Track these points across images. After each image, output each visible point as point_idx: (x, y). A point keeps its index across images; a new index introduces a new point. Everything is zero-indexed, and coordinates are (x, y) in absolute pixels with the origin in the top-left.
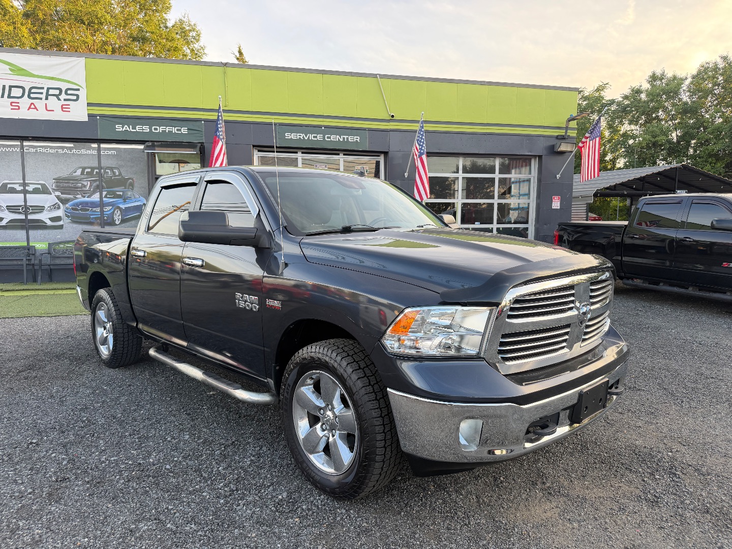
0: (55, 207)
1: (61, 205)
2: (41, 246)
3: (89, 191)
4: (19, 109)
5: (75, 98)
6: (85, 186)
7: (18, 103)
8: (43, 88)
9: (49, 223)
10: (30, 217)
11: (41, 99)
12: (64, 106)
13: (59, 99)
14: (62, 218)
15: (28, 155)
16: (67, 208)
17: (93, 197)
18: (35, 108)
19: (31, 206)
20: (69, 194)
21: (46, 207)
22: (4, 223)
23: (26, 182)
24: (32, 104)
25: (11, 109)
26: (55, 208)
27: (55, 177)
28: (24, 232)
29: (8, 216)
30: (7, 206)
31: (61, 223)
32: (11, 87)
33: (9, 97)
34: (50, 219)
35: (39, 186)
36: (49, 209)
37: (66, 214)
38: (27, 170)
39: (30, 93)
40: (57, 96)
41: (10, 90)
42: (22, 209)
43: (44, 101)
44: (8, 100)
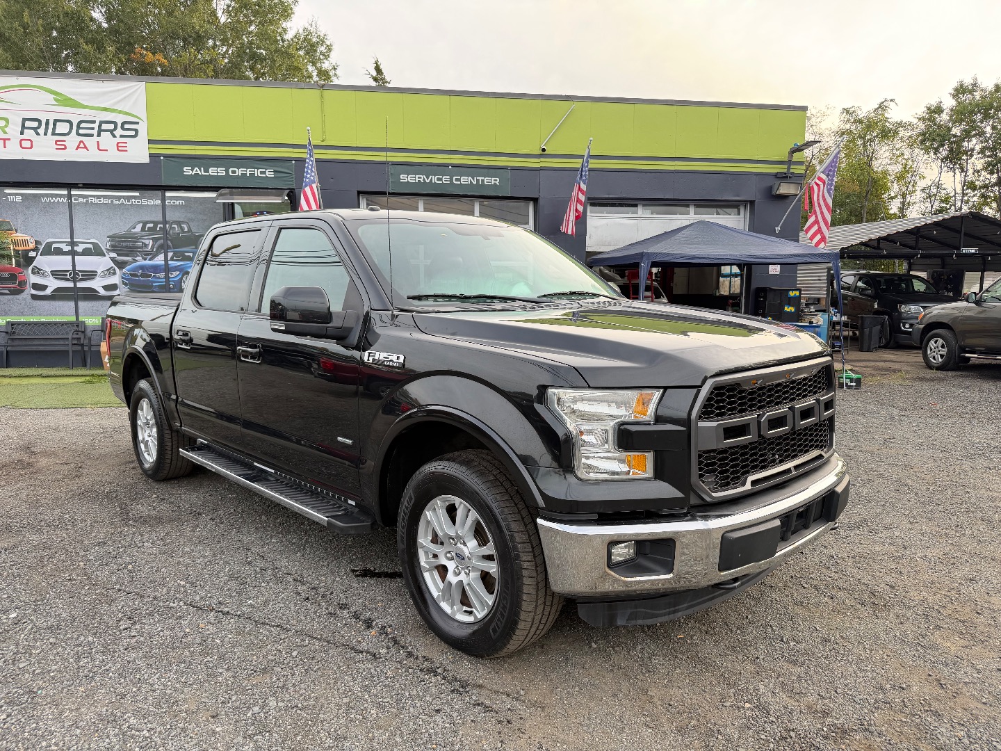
0: (111, 272)
1: (117, 269)
2: (93, 321)
3: (152, 251)
4: (65, 148)
5: (133, 133)
6: (146, 246)
7: (64, 141)
8: (94, 122)
9: (103, 292)
10: (80, 285)
11: (92, 135)
12: (120, 145)
13: (114, 136)
14: (118, 286)
15: (77, 207)
16: (124, 274)
17: (156, 259)
18: (85, 147)
19: (80, 271)
20: (127, 256)
21: (99, 272)
22: (48, 292)
24: (81, 142)
25: (57, 149)
26: (109, 274)
27: (111, 234)
28: (72, 304)
29: (53, 284)
30: (51, 271)
32: (56, 121)
33: (54, 134)
34: (104, 287)
35: (91, 246)
36: (102, 274)
37: (123, 281)
38: (76, 225)
39: (79, 128)
40: (112, 132)
41: (55, 125)
42: (70, 275)
43: (95, 138)
44: (52, 137)
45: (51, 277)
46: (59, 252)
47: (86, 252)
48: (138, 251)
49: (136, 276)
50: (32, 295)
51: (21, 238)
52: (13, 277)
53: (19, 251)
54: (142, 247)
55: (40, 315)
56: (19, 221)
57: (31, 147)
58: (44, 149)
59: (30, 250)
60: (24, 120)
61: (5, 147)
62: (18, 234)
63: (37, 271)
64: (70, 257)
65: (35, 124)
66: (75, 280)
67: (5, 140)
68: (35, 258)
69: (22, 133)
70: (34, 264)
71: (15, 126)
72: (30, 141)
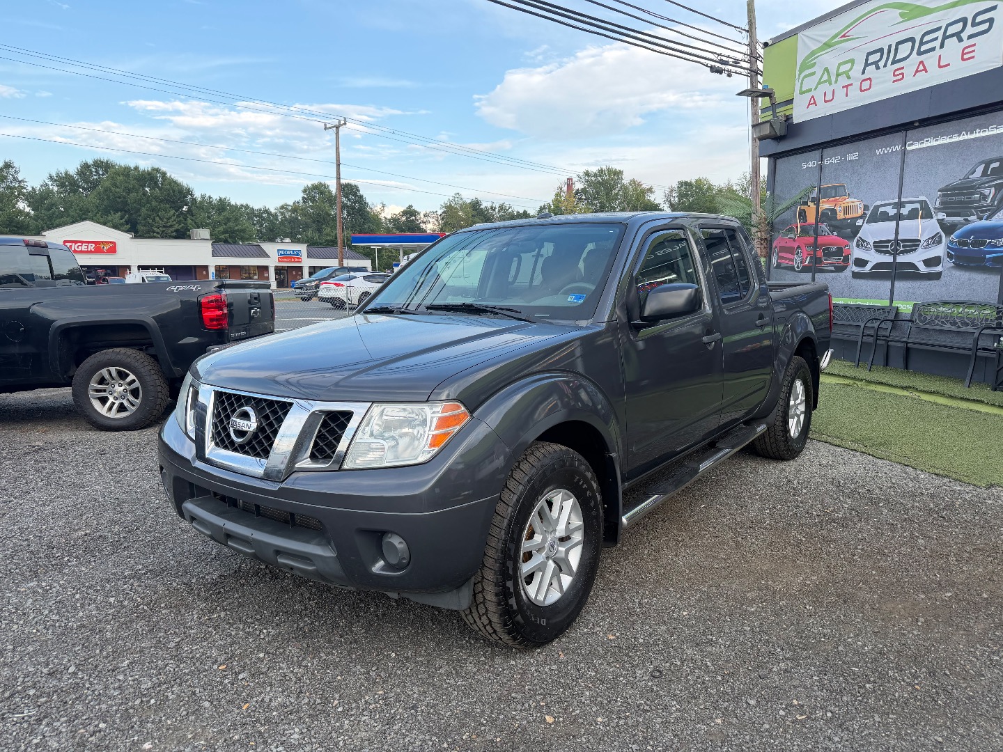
0: (936, 240)
1: (943, 235)
2: (906, 308)
3: (991, 206)
4: (903, 77)
5: (986, 26)
6: (985, 197)
7: (903, 68)
8: (939, 29)
9: (923, 269)
10: (900, 259)
11: (933, 49)
12: (966, 51)
13: (960, 40)
14: (942, 257)
15: (910, 155)
16: (951, 242)
17: (996, 217)
18: (925, 69)
20: (959, 215)
21: (922, 242)
22: (867, 269)
23: (903, 200)
24: (922, 62)
25: (894, 81)
26: (933, 243)
27: (942, 186)
28: (888, 284)
29: (874, 258)
30: (875, 242)
31: (938, 269)
32: (898, 44)
33: (892, 64)
34: (924, 261)
35: (918, 206)
36: (925, 244)
37: (948, 253)
38: (906, 180)
39: (919, 45)
40: (958, 35)
41: (896, 49)
42: (891, 247)
43: (938, 51)
44: (891, 68)
45: (873, 250)
46: (885, 217)
47: (913, 215)
48: (975, 208)
49: (965, 244)
50: (853, 272)
51: (852, 204)
52: (839, 252)
53: (848, 219)
54: (980, 201)
55: (857, 297)
56: (854, 183)
57: (870, 87)
58: (884, 87)
59: (857, 218)
60: (869, 54)
61: (847, 95)
62: (850, 200)
63: (862, 244)
64: (894, 223)
65: (876, 57)
66: (895, 253)
67: (847, 86)
68: (861, 226)
69: (863, 73)
70: (858, 235)
71: (859, 66)
72: (870, 79)
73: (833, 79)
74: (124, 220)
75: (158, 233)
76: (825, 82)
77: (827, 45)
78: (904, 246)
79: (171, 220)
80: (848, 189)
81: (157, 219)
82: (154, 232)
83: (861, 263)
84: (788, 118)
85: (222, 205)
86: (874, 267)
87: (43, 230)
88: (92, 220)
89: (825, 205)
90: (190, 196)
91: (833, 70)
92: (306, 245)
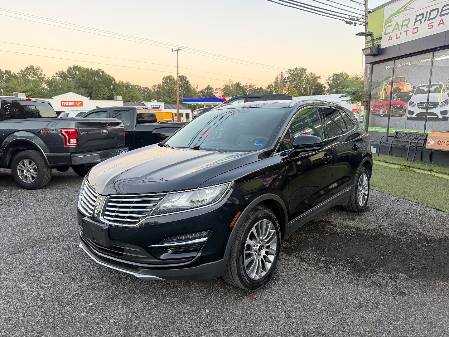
0: (446, 102)
4: (433, 27)
7: (433, 22)
9: (440, 116)
10: (429, 111)
15: (435, 63)
18: (443, 23)
19: (431, 103)
21: (440, 104)
22: (414, 116)
23: (431, 84)
24: (442, 20)
25: (429, 29)
26: (445, 104)
28: (424, 122)
29: (417, 110)
30: (418, 103)
31: (447, 116)
32: (431, 11)
33: (428, 21)
34: (440, 112)
35: (438, 86)
36: (441, 104)
38: (433, 74)
39: (441, 12)
41: (430, 14)
42: (425, 105)
44: (427, 23)
45: (417, 107)
46: (423, 92)
47: (436, 91)
50: (407, 117)
51: (408, 85)
52: (401, 107)
53: (406, 92)
55: (409, 128)
56: (409, 76)
57: (417, 31)
58: (424, 31)
59: (410, 92)
60: (417, 16)
61: (406, 36)
62: (407, 84)
63: (412, 104)
64: (427, 94)
65: (420, 17)
66: (427, 108)
67: (406, 31)
68: (412, 96)
69: (414, 25)
70: (411, 100)
71: (412, 22)
72: (417, 28)
73: (400, 28)
74: (86, 92)
75: (100, 97)
76: (397, 29)
77: (398, 12)
78: (431, 105)
79: (106, 92)
80: (406, 79)
81: (100, 91)
82: (99, 97)
83: (411, 113)
84: (379, 46)
85: (127, 86)
86: (417, 115)
87: (53, 96)
88: (73, 92)
89: (395, 86)
90: (114, 81)
91: (400, 24)
92: (163, 103)
